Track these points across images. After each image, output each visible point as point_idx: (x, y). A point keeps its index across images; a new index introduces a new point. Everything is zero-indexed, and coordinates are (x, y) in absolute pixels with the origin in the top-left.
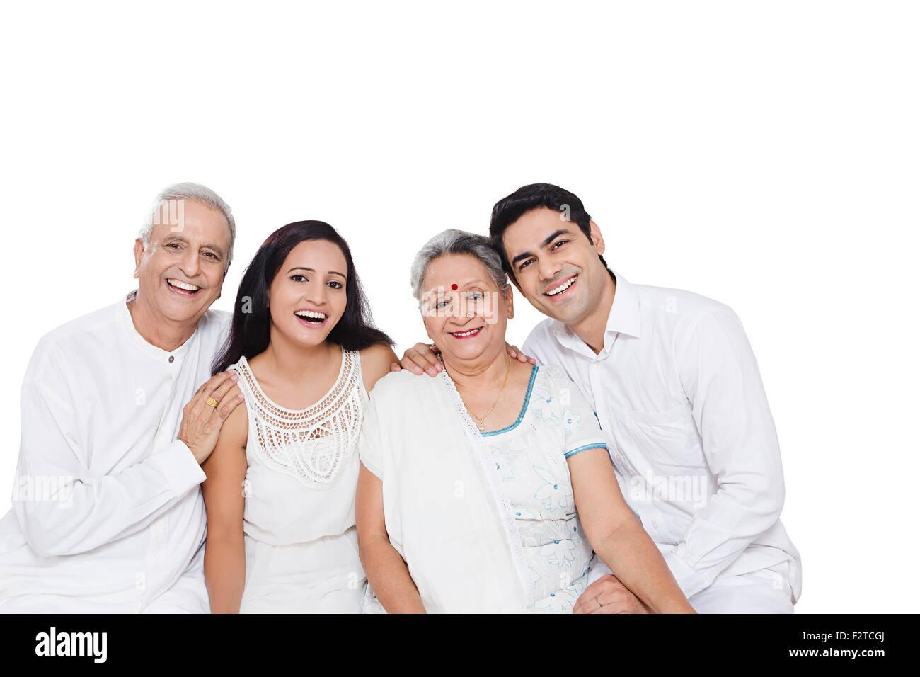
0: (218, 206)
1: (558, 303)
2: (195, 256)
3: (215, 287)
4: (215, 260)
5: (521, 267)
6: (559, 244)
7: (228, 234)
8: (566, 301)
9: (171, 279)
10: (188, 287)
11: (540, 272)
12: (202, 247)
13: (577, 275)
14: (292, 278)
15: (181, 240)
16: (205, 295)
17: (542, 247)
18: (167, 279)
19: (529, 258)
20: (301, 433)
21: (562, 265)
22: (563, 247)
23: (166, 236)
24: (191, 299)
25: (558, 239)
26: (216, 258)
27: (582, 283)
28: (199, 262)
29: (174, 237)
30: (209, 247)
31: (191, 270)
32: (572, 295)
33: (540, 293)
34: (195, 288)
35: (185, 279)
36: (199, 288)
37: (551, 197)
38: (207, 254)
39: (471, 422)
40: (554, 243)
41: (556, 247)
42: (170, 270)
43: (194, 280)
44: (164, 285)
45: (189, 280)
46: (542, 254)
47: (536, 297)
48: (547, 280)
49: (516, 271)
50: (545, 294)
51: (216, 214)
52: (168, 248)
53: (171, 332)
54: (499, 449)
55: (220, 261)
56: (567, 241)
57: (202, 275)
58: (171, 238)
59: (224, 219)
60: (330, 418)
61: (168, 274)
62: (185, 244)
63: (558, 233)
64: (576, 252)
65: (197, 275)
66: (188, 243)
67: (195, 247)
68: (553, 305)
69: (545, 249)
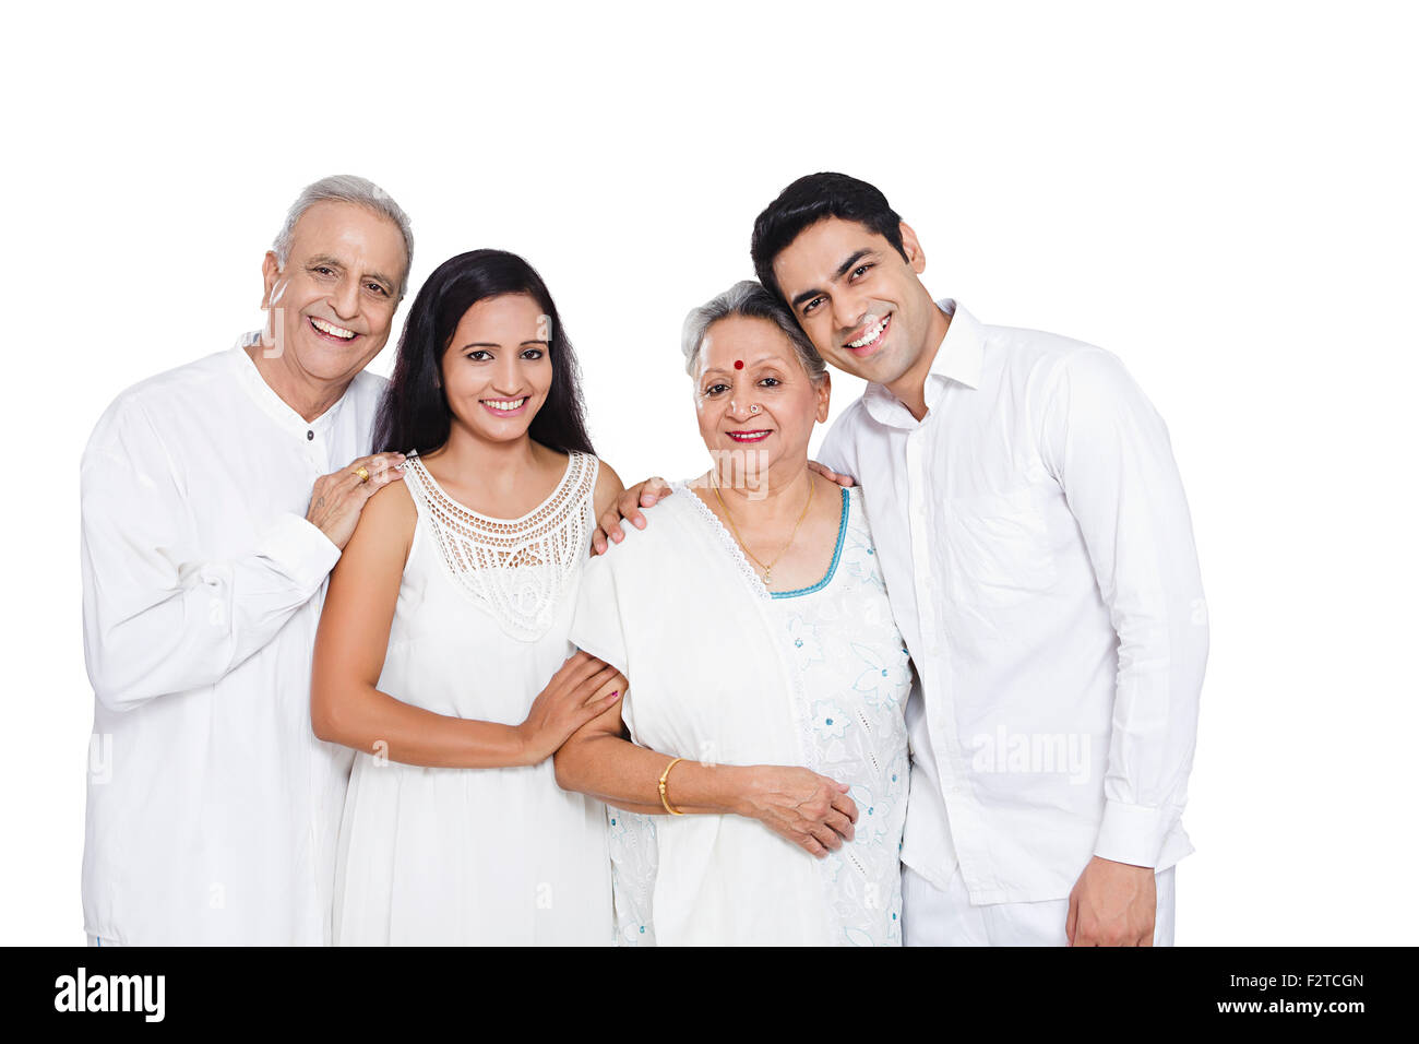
0: (392, 216)
1: (866, 359)
2: (354, 288)
3: (379, 334)
4: (383, 297)
5: (806, 310)
6: (861, 271)
7: (404, 258)
8: (876, 355)
9: (317, 318)
10: (340, 333)
11: (835, 318)
12: (364, 276)
13: (890, 314)
14: (469, 356)
15: (336, 263)
16: (365, 344)
17: (834, 279)
18: (311, 317)
19: (817, 296)
20: (501, 553)
21: (867, 303)
22: (867, 274)
23: (312, 255)
24: (345, 348)
25: (858, 264)
26: (384, 292)
27: (897, 324)
28: (358, 298)
29: (326, 259)
30: (375, 277)
31: (347, 308)
32: (886, 344)
33: (839, 345)
34: (350, 335)
35: (336, 320)
36: (356, 335)
37: (841, 200)
38: (371, 286)
39: (753, 574)
40: (853, 270)
41: (856, 276)
42: (315, 306)
43: (350, 324)
44: (306, 327)
45: (343, 323)
46: (837, 290)
47: (833, 350)
48: (847, 330)
49: (800, 316)
50: (846, 346)
51: (388, 229)
52: (315, 273)
53: (313, 393)
54: (800, 617)
55: (388, 297)
56: (871, 266)
57: (361, 316)
58: (321, 260)
59: (399, 235)
60: (540, 540)
61: (313, 310)
62: (340, 270)
63: (857, 256)
64: (885, 281)
65: (355, 317)
66: (344, 268)
67: (355, 274)
68: (859, 362)
69: (840, 281)
